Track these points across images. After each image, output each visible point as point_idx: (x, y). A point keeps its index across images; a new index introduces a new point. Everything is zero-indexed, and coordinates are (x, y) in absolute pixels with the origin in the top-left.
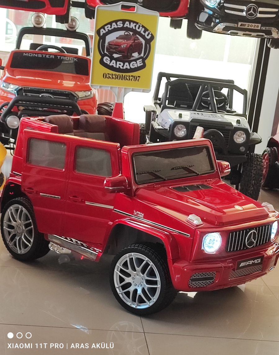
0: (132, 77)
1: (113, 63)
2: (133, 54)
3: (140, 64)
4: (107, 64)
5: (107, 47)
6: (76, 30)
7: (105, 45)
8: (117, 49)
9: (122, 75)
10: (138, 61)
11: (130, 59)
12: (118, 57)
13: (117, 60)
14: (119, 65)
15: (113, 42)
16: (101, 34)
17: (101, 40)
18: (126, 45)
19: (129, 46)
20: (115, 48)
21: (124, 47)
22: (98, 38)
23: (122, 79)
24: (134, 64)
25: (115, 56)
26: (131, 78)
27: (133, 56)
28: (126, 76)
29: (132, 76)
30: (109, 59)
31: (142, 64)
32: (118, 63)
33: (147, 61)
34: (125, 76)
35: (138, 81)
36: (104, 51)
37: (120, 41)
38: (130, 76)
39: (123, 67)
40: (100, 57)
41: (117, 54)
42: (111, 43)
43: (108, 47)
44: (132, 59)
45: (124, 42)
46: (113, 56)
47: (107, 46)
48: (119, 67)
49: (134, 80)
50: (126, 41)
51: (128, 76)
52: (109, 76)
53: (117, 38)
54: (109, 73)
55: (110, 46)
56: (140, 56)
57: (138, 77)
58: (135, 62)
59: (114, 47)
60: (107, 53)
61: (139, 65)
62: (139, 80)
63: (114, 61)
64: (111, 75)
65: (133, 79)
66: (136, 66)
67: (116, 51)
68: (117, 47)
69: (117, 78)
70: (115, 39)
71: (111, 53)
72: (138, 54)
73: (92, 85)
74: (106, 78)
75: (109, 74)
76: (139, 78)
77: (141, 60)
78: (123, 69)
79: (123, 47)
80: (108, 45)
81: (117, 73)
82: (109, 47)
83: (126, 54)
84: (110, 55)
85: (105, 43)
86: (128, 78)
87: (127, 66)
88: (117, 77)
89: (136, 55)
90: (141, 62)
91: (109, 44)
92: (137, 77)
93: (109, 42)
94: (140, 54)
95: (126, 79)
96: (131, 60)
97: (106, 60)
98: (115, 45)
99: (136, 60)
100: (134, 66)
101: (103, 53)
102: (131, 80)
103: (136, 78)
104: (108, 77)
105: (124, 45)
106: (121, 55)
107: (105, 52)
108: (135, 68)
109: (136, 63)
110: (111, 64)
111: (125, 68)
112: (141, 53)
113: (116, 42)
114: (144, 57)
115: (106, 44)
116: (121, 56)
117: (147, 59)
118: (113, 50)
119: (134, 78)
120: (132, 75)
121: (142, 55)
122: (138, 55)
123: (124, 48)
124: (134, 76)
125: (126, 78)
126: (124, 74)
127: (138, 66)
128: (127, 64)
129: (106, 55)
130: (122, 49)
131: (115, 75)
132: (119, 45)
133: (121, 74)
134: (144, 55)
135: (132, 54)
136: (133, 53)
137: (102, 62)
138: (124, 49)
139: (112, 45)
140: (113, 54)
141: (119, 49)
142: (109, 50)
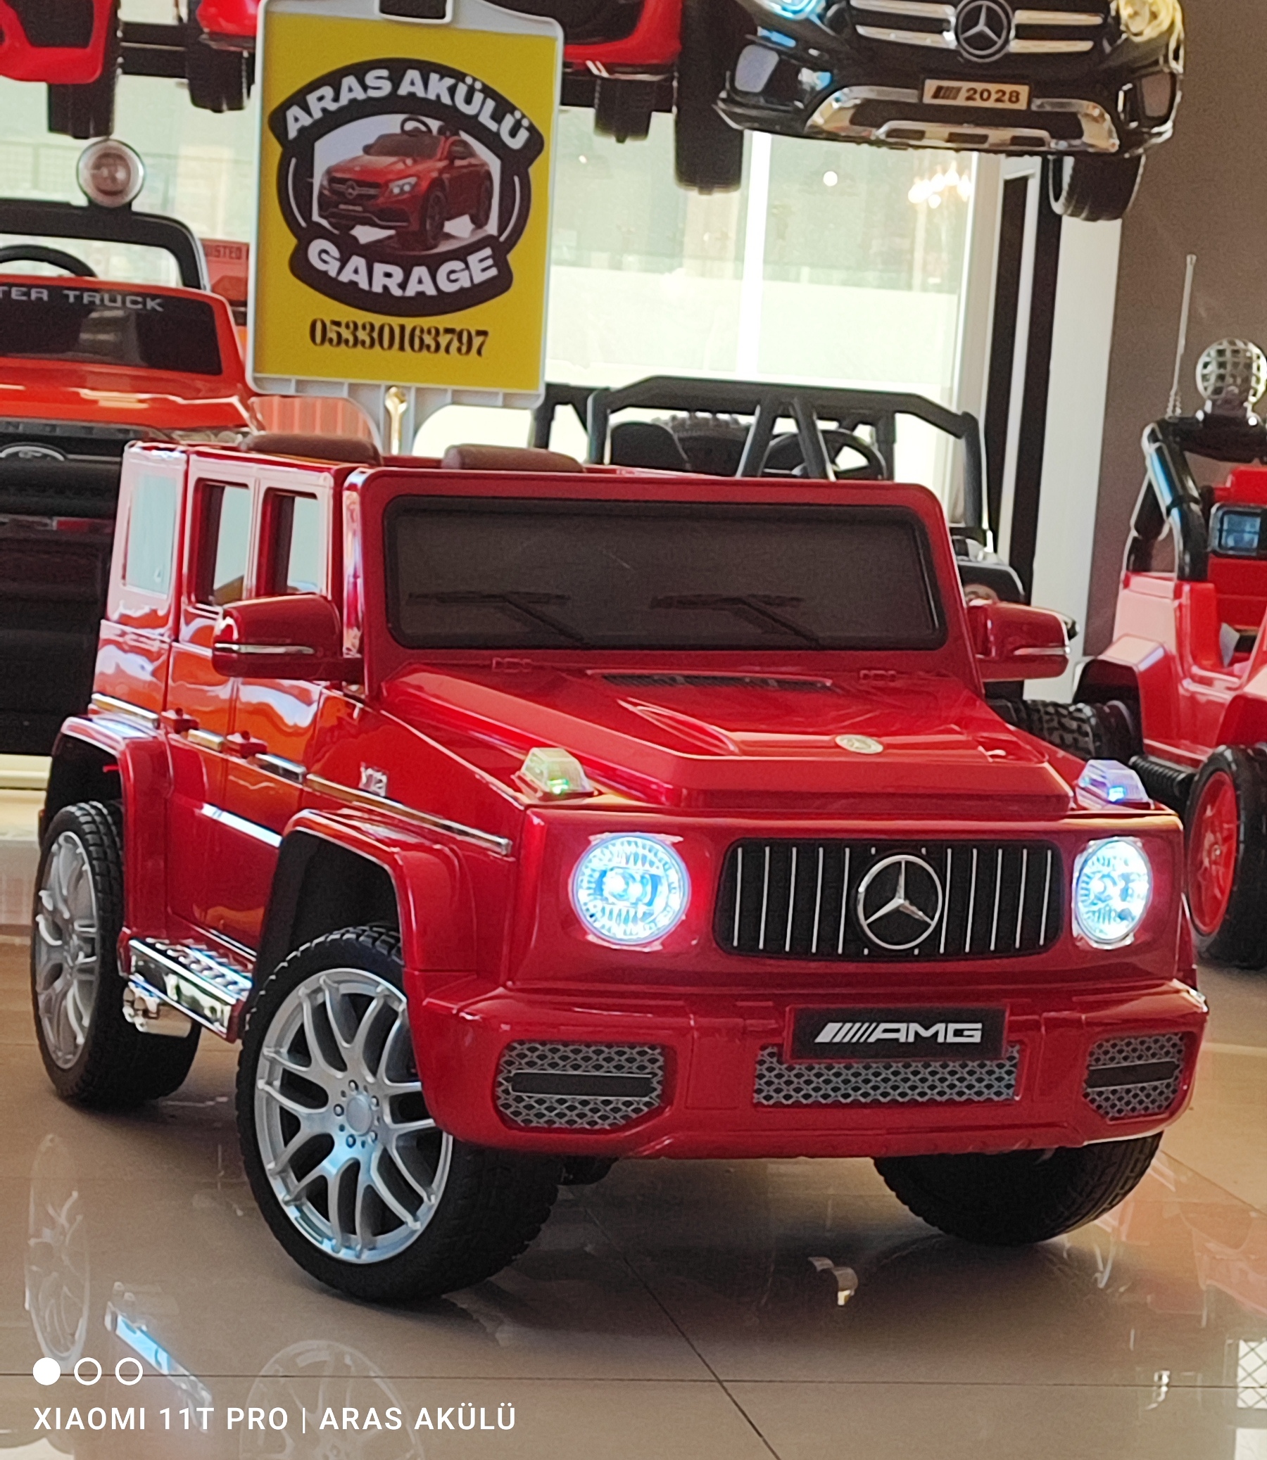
0: (449, 337)
1: (355, 271)
2: (449, 227)
3: (484, 270)
4: (325, 273)
5: (321, 195)
6: (130, 204)
7: (311, 185)
8: (369, 204)
9: (402, 328)
10: (473, 259)
11: (435, 246)
12: (379, 242)
13: (373, 254)
15: (350, 170)
16: (292, 134)
17: (294, 161)
18: (413, 180)
20: (360, 200)
21: (402, 191)
22: (276, 149)
23: (402, 348)
24: (453, 272)
25: (365, 234)
26: (444, 340)
27: (449, 237)
28: (422, 331)
29: (448, 331)
30: (334, 252)
31: (493, 272)
32: (379, 268)
33: (514, 258)
34: (417, 332)
35: (479, 352)
36: (307, 215)
37: (385, 161)
38: (441, 331)
39: (403, 286)
40: (293, 242)
41: (374, 225)
42: (339, 175)
43: (326, 192)
44: (444, 247)
45: (401, 166)
46: (355, 239)
47: (322, 187)
49: (459, 350)
50: (409, 161)
51: (429, 332)
52: (339, 335)
53: (368, 150)
54: (337, 319)
56: (481, 234)
57: (480, 333)
58: (457, 265)
59: (355, 193)
60: (324, 223)
61: (479, 278)
62: (483, 351)
63: (358, 262)
64: (347, 327)
65: (455, 344)
67: (364, 211)
68: (372, 191)
69: (377, 344)
70: (361, 153)
71: (345, 222)
72: (471, 226)
74: (323, 342)
75: (338, 324)
76: (481, 339)
77: (487, 252)
78: (403, 298)
80: (325, 183)
81: (378, 320)
82: (332, 191)
83: (415, 227)
84: (336, 232)
85: (312, 176)
86: (428, 340)
87: (420, 282)
88: (375, 335)
89: (460, 228)
90: (490, 262)
91: (333, 178)
92: (473, 333)
93: (329, 172)
94: (479, 222)
95: (421, 349)
96: (438, 255)
97: (323, 255)
98: (361, 184)
99: (462, 254)
100: (456, 281)
101: (303, 224)
102: (447, 350)
103: (468, 342)
104: (334, 337)
105: (401, 182)
106: (391, 232)
108: (462, 290)
109: (462, 265)
110: (345, 277)
111: (411, 291)
112: (487, 217)
113: (365, 170)
114: (502, 239)
115: (318, 180)
116: (390, 237)
117: (514, 244)
118: (351, 208)
119: (460, 340)
120: (449, 326)
121: (492, 228)
122: (474, 230)
123: (406, 196)
124: (458, 329)
125: (422, 341)
126: (409, 323)
127: (477, 280)
129: (319, 232)
130: (397, 202)
131: (368, 327)
132: (381, 181)
133: (395, 321)
134: (501, 229)
135: (442, 226)
136: (449, 219)
137: (301, 267)
138: (403, 200)
139: (342, 181)
140: (352, 227)
141: (381, 200)
142: (335, 210)
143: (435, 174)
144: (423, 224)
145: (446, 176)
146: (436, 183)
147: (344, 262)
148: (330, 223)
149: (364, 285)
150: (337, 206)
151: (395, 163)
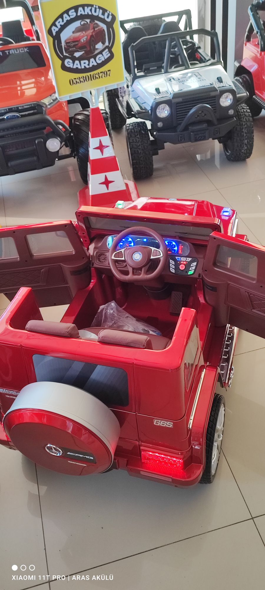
1: (77, 65)
2: (97, 46)
3: (107, 55)
4: (70, 67)
5: (65, 47)
7: (62, 46)
8: (77, 46)
9: (91, 75)
10: (104, 53)
11: (94, 52)
12: (81, 55)
15: (70, 39)
16: (54, 34)
17: (56, 41)
18: (86, 37)
19: (89, 37)
20: (74, 46)
21: (84, 41)
22: (51, 39)
23: (91, 80)
24: (100, 58)
26: (100, 75)
27: (97, 49)
28: (95, 74)
30: (71, 61)
31: (109, 55)
33: (113, 50)
34: (94, 75)
36: (62, 54)
37: (78, 34)
39: (89, 65)
40: (60, 62)
41: (79, 51)
42: (68, 41)
43: (66, 47)
44: (96, 52)
45: (82, 34)
46: (75, 56)
47: (64, 46)
50: (84, 32)
51: (97, 74)
53: (73, 32)
55: (68, 44)
56: (104, 46)
58: (100, 55)
59: (73, 45)
60: (67, 55)
61: (106, 57)
62: (110, 75)
63: (77, 62)
65: (103, 75)
66: (104, 60)
67: (76, 49)
68: (77, 43)
70: (72, 34)
71: (72, 53)
72: (102, 45)
73: (61, 98)
74: (73, 84)
75: (76, 79)
76: (109, 72)
77: (107, 50)
78: (89, 68)
79: (82, 41)
80: (65, 44)
82: (67, 46)
83: (88, 49)
84: (70, 56)
85: (61, 43)
86: (97, 76)
87: (92, 62)
88: (85, 79)
89: (99, 46)
90: (108, 52)
91: (67, 43)
92: (107, 71)
93: (65, 41)
94: (103, 43)
96: (95, 55)
97: (68, 63)
98: (74, 42)
99: (101, 53)
100: (101, 60)
101: (62, 57)
103: (106, 74)
104: (75, 82)
105: (83, 39)
106: (83, 52)
107: (65, 54)
108: (103, 61)
111: (91, 66)
112: (105, 41)
113: (74, 38)
114: (110, 46)
115: (63, 44)
116: (83, 54)
118: (72, 49)
121: (107, 44)
122: (103, 46)
123: (85, 42)
124: (103, 71)
125: (95, 77)
126: (92, 73)
127: (106, 58)
128: (92, 60)
129: (66, 57)
130: (83, 44)
131: (83, 77)
132: (78, 40)
133: (88, 74)
135: (95, 47)
136: (96, 44)
137: (64, 68)
138: (85, 43)
139: (69, 43)
140: (74, 54)
141: (79, 45)
142: (69, 51)
143: (91, 34)
144: (90, 47)
145: (94, 34)
146: (92, 36)
147: (74, 63)
148: (69, 54)
149: (79, 67)
150: (69, 49)
151: (80, 34)
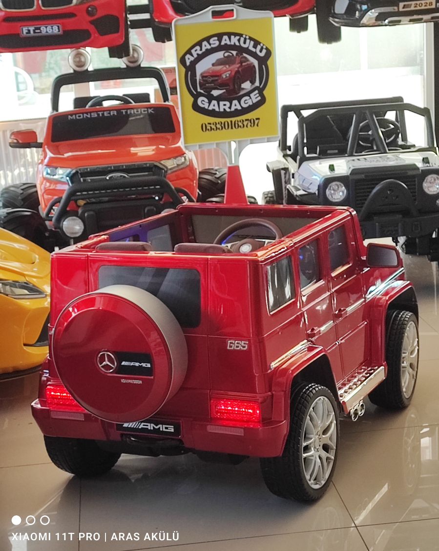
0: (247, 122)
1: (214, 105)
2: (243, 86)
3: (256, 98)
4: (204, 108)
5: (200, 82)
6: (140, 65)
8: (216, 82)
9: (231, 122)
10: (252, 95)
11: (239, 93)
12: (220, 94)
13: (219, 99)
14: (224, 106)
15: (209, 73)
16: (188, 64)
17: (189, 73)
18: (229, 72)
19: (233, 73)
20: (213, 82)
21: (226, 77)
22: (183, 70)
23: (232, 128)
24: (246, 100)
25: (215, 93)
26: (245, 123)
27: (243, 89)
28: (238, 121)
29: (246, 120)
30: (206, 100)
31: (259, 98)
32: (222, 103)
33: (266, 92)
34: (236, 122)
35: (257, 125)
36: (196, 89)
37: (219, 68)
38: (244, 120)
39: (230, 108)
40: (192, 99)
41: (218, 89)
42: (204, 75)
43: (202, 81)
44: (242, 93)
45: (225, 68)
46: (213, 95)
47: (200, 80)
48: (224, 109)
49: (251, 126)
50: (227, 66)
51: (240, 121)
52: (211, 127)
53: (213, 65)
54: (209, 122)
55: (204, 79)
56: (254, 86)
57: (257, 119)
58: (247, 98)
59: (211, 80)
60: (202, 91)
61: (255, 101)
62: (259, 125)
63: (214, 102)
64: (213, 124)
65: (249, 124)
66: (251, 104)
67: (215, 85)
68: (216, 78)
69: (224, 129)
70: (211, 66)
71: (208, 90)
72: (251, 84)
73: (188, 146)
74: (206, 130)
75: (210, 124)
76: (257, 121)
77: (257, 92)
78: (231, 112)
79: (224, 77)
80: (201, 78)
81: (223, 120)
82: (203, 80)
83: (232, 87)
84: (206, 93)
85: (196, 77)
86: (240, 124)
87: (235, 105)
88: (223, 125)
89: (247, 85)
90: (258, 95)
91: (203, 76)
92: (255, 119)
93: (201, 74)
94: (253, 82)
95: (238, 127)
96: (240, 95)
97: (203, 102)
98: (212, 76)
99: (248, 94)
100: (247, 103)
101: (195, 93)
102: (247, 126)
103: (253, 122)
104: (209, 128)
105: (225, 74)
106: (225, 91)
107: (199, 90)
108: (250, 106)
109: (249, 98)
110: (211, 108)
111: (233, 109)
112: (255, 80)
113: (213, 72)
114: (261, 87)
115: (198, 78)
116: (224, 92)
117: (265, 88)
118: (210, 85)
119: (251, 122)
120: (247, 118)
121: (257, 84)
122: (251, 86)
123: (227, 78)
124: (250, 119)
125: (238, 125)
126: (233, 119)
127: (254, 102)
128: (235, 102)
129: (201, 95)
130: (225, 81)
131: (220, 123)
132: (219, 74)
133: (229, 120)
134: (260, 84)
135: (241, 85)
136: (243, 83)
137: (196, 107)
138: (227, 80)
139: (206, 77)
140: (211, 91)
141: (219, 81)
142: (205, 86)
143: (236, 69)
144: (234, 86)
145: (240, 69)
146: (238, 72)
147: (210, 103)
148: (204, 91)
149: (217, 109)
150: (205, 85)
151: (223, 68)
